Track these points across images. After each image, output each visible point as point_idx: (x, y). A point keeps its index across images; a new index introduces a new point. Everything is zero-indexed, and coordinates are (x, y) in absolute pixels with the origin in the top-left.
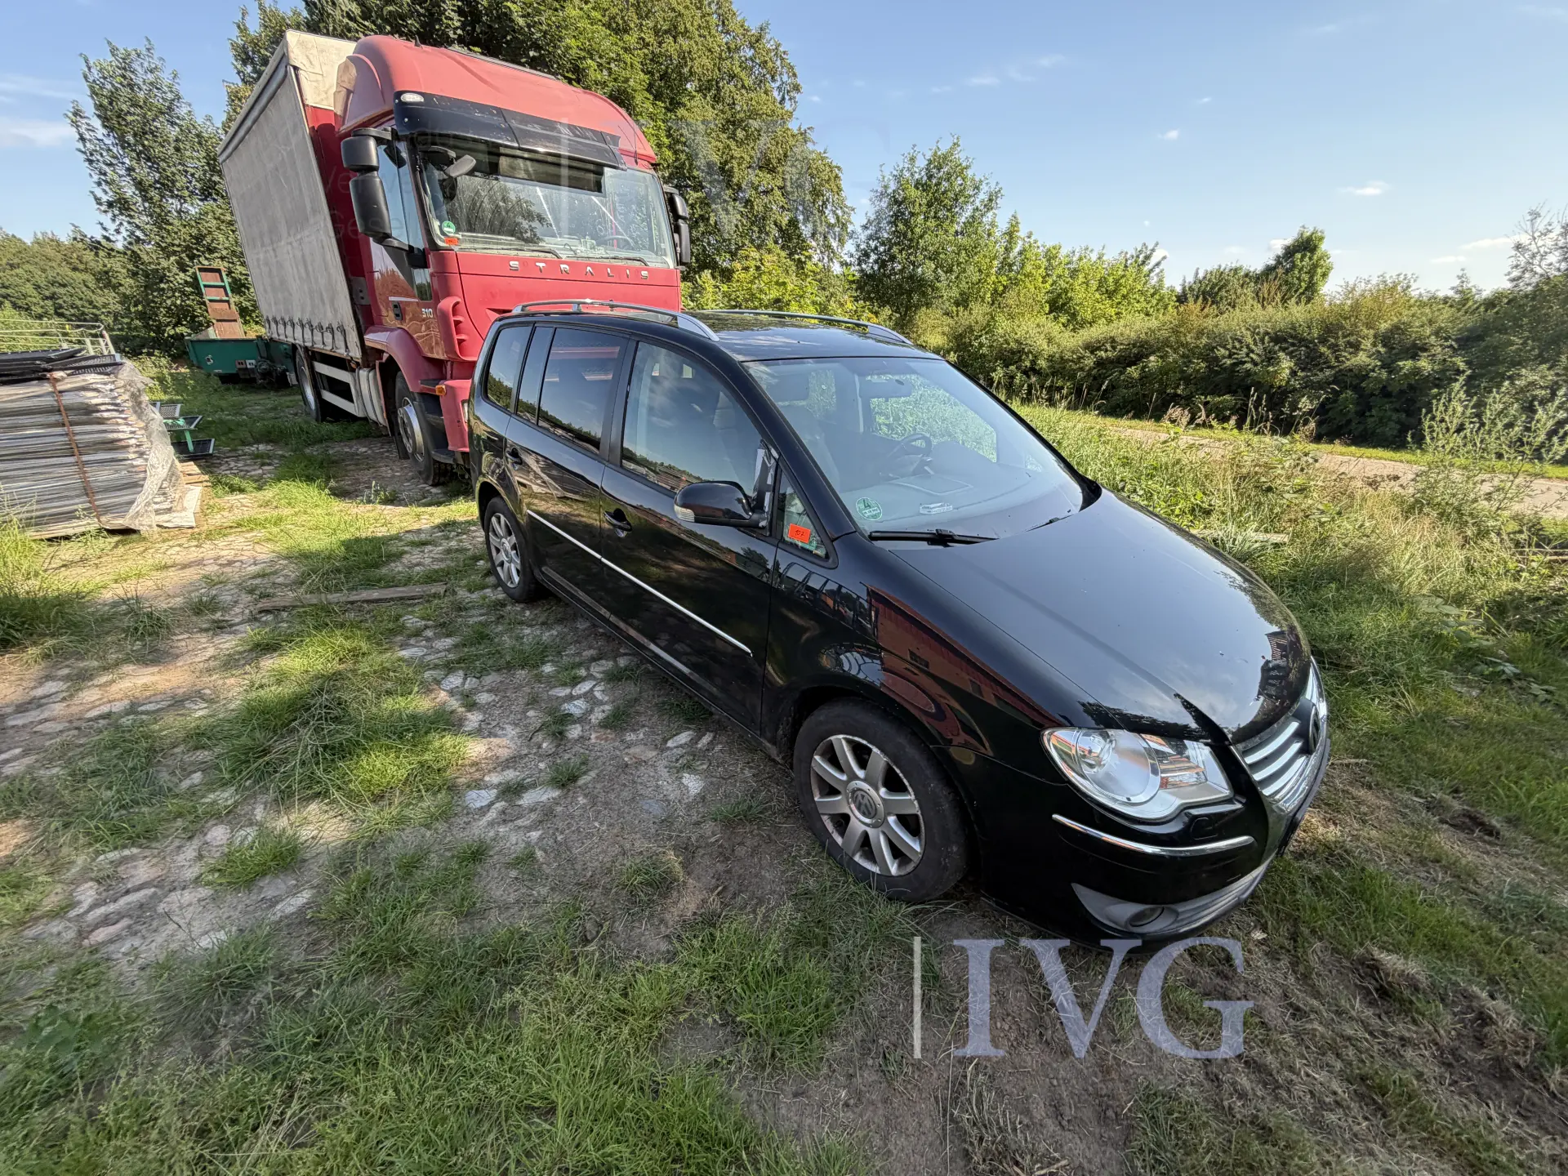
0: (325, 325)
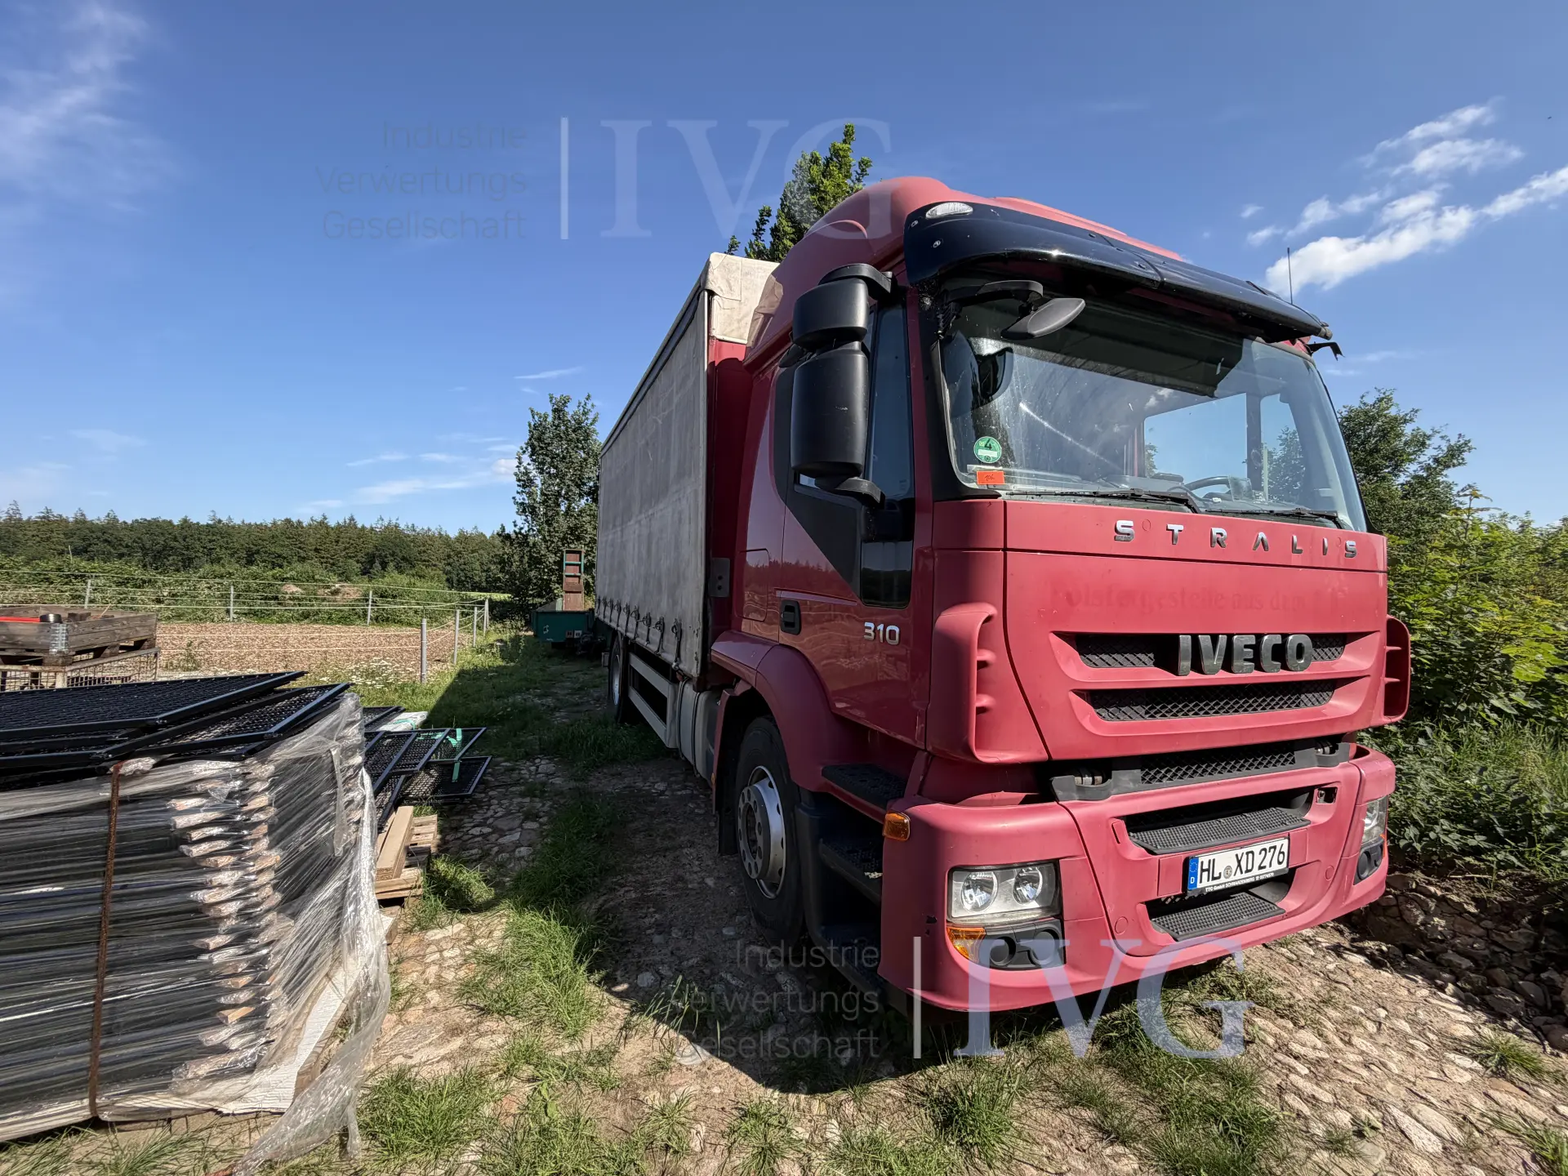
0: (656, 618)
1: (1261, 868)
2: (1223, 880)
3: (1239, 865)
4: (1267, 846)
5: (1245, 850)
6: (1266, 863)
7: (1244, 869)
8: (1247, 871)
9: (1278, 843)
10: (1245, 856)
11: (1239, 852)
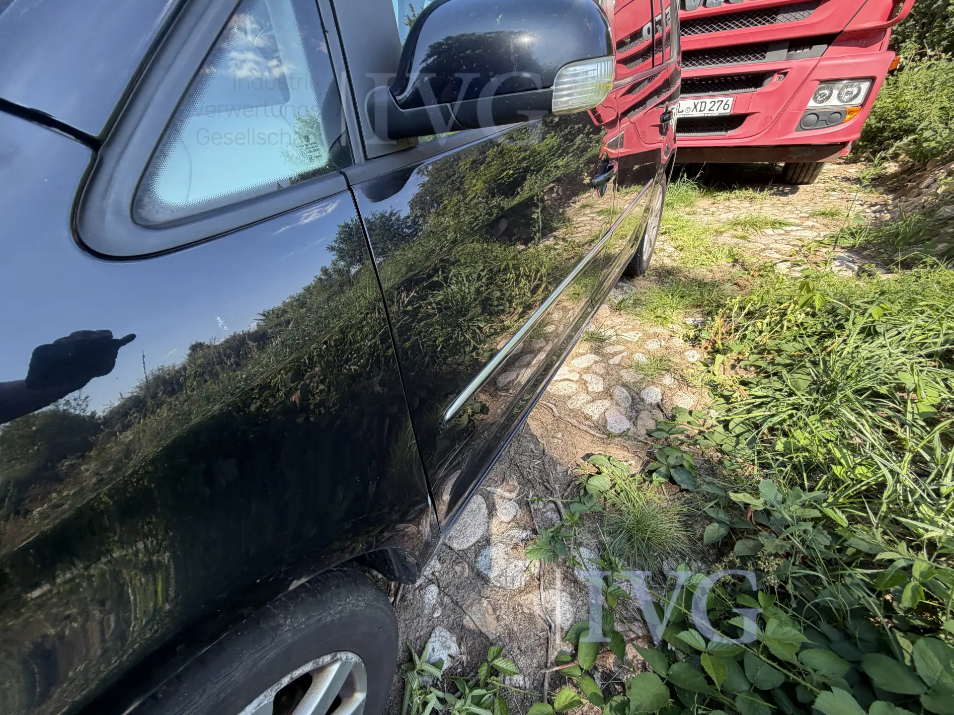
1: (710, 110)
2: (684, 113)
3: (695, 107)
4: (716, 100)
5: (700, 101)
6: (715, 108)
7: (698, 109)
8: (700, 111)
9: (725, 100)
10: (700, 104)
11: (696, 101)
